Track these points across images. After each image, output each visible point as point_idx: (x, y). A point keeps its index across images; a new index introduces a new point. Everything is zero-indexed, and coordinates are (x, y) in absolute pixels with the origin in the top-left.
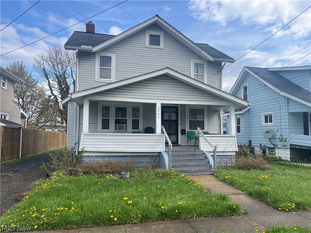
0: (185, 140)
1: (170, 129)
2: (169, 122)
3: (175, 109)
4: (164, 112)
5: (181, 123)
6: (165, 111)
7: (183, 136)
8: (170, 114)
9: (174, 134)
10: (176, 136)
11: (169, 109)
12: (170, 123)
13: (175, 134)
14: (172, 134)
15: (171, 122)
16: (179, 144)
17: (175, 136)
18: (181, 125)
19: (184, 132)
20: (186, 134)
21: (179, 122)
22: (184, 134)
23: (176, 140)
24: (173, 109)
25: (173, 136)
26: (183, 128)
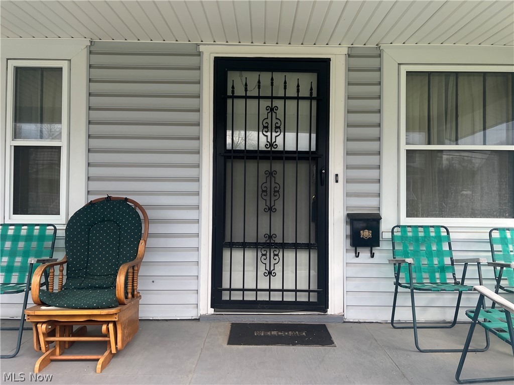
0: (372, 286)
1: (271, 210)
2: (265, 166)
3: (307, 82)
4: (233, 97)
5: (348, 167)
6: (240, 91)
7: (365, 254)
8: (272, 110)
9: (296, 246)
10: (314, 255)
11: (266, 77)
12: (271, 174)
13: (307, 247)
14: (284, 246)
15: (277, 166)
16: (331, 311)
17: (303, 256)
18: (348, 181)
19: (366, 234)
20: (385, 246)
21: (336, 164)
22: (373, 242)
23: (314, 286)
24: (293, 78)
25: (290, 255)
26: (364, 205)
